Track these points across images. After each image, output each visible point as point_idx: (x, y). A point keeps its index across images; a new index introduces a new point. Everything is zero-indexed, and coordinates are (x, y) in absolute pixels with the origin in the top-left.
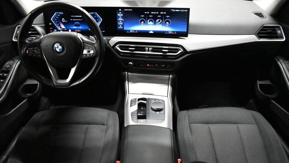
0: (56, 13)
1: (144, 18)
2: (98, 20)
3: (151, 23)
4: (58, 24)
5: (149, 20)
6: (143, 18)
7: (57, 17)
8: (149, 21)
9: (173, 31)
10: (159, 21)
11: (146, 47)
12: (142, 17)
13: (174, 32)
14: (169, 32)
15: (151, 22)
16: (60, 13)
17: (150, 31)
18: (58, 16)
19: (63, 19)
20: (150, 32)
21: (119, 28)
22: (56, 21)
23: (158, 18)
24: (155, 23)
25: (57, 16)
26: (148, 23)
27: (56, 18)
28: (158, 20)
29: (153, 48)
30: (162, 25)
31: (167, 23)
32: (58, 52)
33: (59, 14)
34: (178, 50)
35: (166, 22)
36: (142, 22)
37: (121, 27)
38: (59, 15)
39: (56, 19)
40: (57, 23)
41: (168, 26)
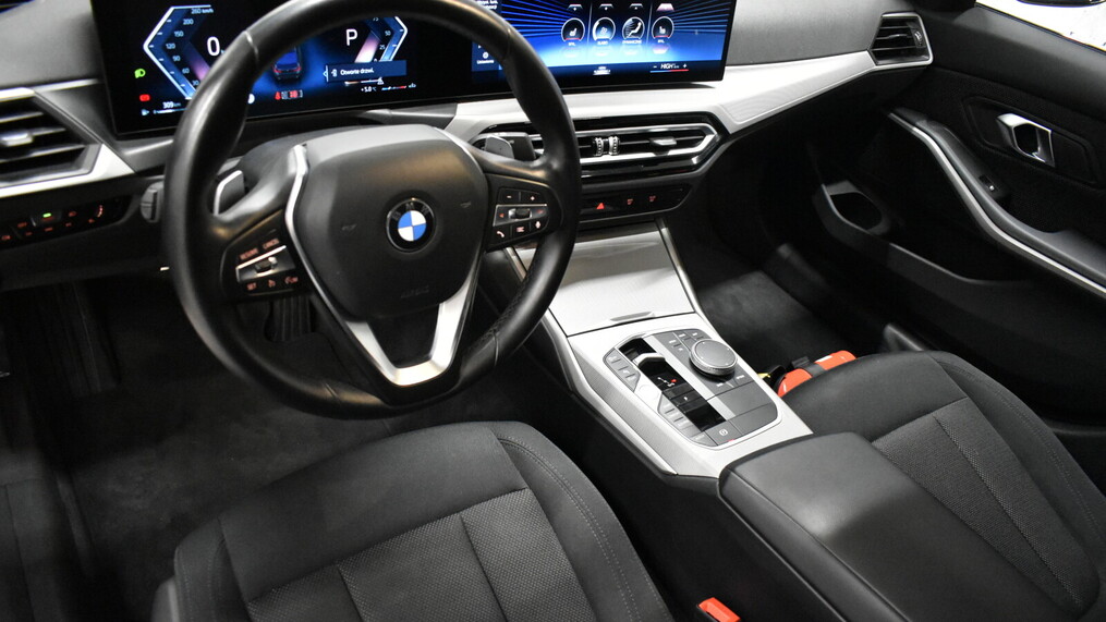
0: (172, 9)
1: (581, 13)
2: (388, 33)
3: (605, 33)
4: (186, 71)
5: (597, 23)
6: (578, 13)
7: (179, 34)
8: (599, 28)
9: (677, 63)
10: (634, 25)
11: (595, 137)
12: (572, 9)
13: (680, 64)
14: (665, 66)
15: (604, 30)
16: (196, 9)
17: (596, 67)
18: (185, 28)
19: (213, 43)
20: (597, 73)
21: (479, 62)
22: (171, 53)
23: (632, 13)
24: (619, 35)
25: (180, 27)
26: (595, 37)
27: (172, 39)
28: (629, 21)
29: (622, 137)
30: (644, 39)
31: (663, 31)
32: (411, 242)
33: (188, 14)
34: (703, 133)
35: (656, 30)
36: (573, 33)
37: (488, 59)
38: (188, 22)
39: (171, 46)
40: (180, 66)
41: (662, 41)
